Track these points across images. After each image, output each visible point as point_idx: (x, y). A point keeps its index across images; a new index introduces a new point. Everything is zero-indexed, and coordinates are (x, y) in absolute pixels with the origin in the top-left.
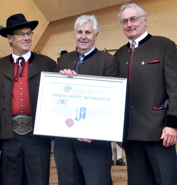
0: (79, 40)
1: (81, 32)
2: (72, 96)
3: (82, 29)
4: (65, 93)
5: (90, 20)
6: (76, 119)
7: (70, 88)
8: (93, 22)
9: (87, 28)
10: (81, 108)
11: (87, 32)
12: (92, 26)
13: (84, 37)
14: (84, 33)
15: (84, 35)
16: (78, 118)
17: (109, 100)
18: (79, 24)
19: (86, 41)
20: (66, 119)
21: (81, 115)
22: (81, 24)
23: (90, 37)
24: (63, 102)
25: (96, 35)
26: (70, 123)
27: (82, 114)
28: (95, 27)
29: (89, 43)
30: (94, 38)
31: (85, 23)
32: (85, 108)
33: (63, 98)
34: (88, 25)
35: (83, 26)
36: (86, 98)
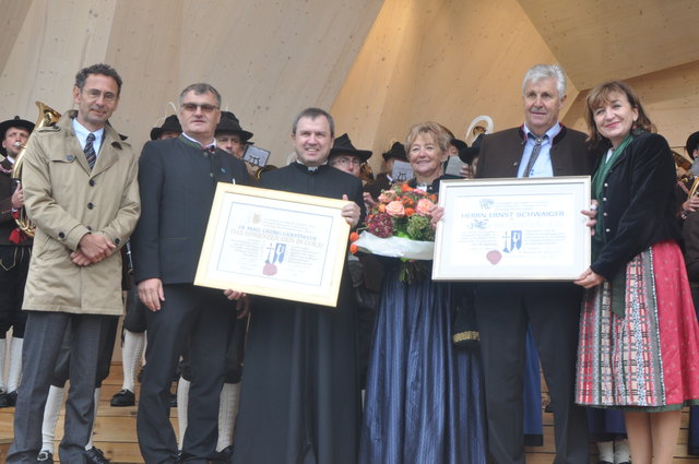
0: (530, 110)
1: (533, 94)
2: (495, 215)
3: (536, 89)
4: (484, 211)
5: (550, 74)
6: (506, 250)
7: (492, 203)
8: (556, 76)
9: (545, 88)
10: (513, 232)
11: (545, 95)
12: (555, 84)
13: (538, 104)
14: (539, 96)
15: (538, 101)
16: (509, 249)
17: (562, 214)
18: (529, 81)
19: (543, 110)
20: (488, 251)
21: (513, 243)
22: (534, 80)
23: (549, 103)
24: (480, 225)
25: (562, 100)
26: (494, 257)
27: (515, 240)
28: (560, 86)
29: (548, 115)
30: (557, 105)
31: (541, 79)
32: (520, 232)
33: (479, 219)
34: (547, 82)
35: (537, 84)
36: (520, 215)
